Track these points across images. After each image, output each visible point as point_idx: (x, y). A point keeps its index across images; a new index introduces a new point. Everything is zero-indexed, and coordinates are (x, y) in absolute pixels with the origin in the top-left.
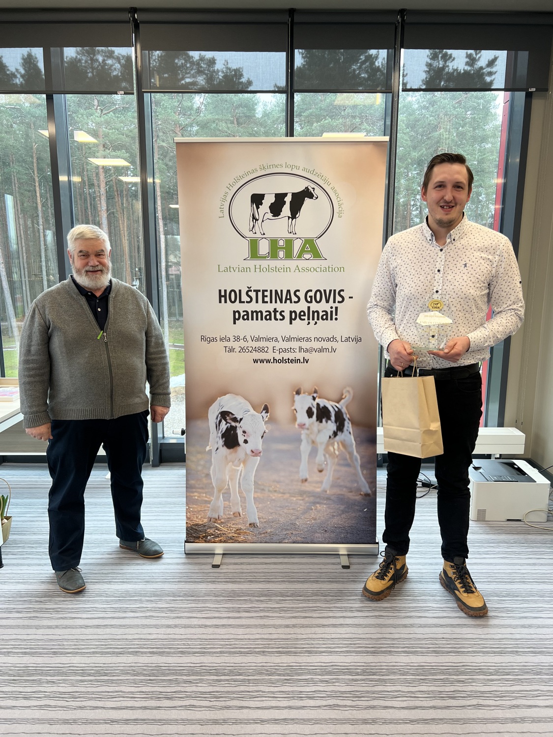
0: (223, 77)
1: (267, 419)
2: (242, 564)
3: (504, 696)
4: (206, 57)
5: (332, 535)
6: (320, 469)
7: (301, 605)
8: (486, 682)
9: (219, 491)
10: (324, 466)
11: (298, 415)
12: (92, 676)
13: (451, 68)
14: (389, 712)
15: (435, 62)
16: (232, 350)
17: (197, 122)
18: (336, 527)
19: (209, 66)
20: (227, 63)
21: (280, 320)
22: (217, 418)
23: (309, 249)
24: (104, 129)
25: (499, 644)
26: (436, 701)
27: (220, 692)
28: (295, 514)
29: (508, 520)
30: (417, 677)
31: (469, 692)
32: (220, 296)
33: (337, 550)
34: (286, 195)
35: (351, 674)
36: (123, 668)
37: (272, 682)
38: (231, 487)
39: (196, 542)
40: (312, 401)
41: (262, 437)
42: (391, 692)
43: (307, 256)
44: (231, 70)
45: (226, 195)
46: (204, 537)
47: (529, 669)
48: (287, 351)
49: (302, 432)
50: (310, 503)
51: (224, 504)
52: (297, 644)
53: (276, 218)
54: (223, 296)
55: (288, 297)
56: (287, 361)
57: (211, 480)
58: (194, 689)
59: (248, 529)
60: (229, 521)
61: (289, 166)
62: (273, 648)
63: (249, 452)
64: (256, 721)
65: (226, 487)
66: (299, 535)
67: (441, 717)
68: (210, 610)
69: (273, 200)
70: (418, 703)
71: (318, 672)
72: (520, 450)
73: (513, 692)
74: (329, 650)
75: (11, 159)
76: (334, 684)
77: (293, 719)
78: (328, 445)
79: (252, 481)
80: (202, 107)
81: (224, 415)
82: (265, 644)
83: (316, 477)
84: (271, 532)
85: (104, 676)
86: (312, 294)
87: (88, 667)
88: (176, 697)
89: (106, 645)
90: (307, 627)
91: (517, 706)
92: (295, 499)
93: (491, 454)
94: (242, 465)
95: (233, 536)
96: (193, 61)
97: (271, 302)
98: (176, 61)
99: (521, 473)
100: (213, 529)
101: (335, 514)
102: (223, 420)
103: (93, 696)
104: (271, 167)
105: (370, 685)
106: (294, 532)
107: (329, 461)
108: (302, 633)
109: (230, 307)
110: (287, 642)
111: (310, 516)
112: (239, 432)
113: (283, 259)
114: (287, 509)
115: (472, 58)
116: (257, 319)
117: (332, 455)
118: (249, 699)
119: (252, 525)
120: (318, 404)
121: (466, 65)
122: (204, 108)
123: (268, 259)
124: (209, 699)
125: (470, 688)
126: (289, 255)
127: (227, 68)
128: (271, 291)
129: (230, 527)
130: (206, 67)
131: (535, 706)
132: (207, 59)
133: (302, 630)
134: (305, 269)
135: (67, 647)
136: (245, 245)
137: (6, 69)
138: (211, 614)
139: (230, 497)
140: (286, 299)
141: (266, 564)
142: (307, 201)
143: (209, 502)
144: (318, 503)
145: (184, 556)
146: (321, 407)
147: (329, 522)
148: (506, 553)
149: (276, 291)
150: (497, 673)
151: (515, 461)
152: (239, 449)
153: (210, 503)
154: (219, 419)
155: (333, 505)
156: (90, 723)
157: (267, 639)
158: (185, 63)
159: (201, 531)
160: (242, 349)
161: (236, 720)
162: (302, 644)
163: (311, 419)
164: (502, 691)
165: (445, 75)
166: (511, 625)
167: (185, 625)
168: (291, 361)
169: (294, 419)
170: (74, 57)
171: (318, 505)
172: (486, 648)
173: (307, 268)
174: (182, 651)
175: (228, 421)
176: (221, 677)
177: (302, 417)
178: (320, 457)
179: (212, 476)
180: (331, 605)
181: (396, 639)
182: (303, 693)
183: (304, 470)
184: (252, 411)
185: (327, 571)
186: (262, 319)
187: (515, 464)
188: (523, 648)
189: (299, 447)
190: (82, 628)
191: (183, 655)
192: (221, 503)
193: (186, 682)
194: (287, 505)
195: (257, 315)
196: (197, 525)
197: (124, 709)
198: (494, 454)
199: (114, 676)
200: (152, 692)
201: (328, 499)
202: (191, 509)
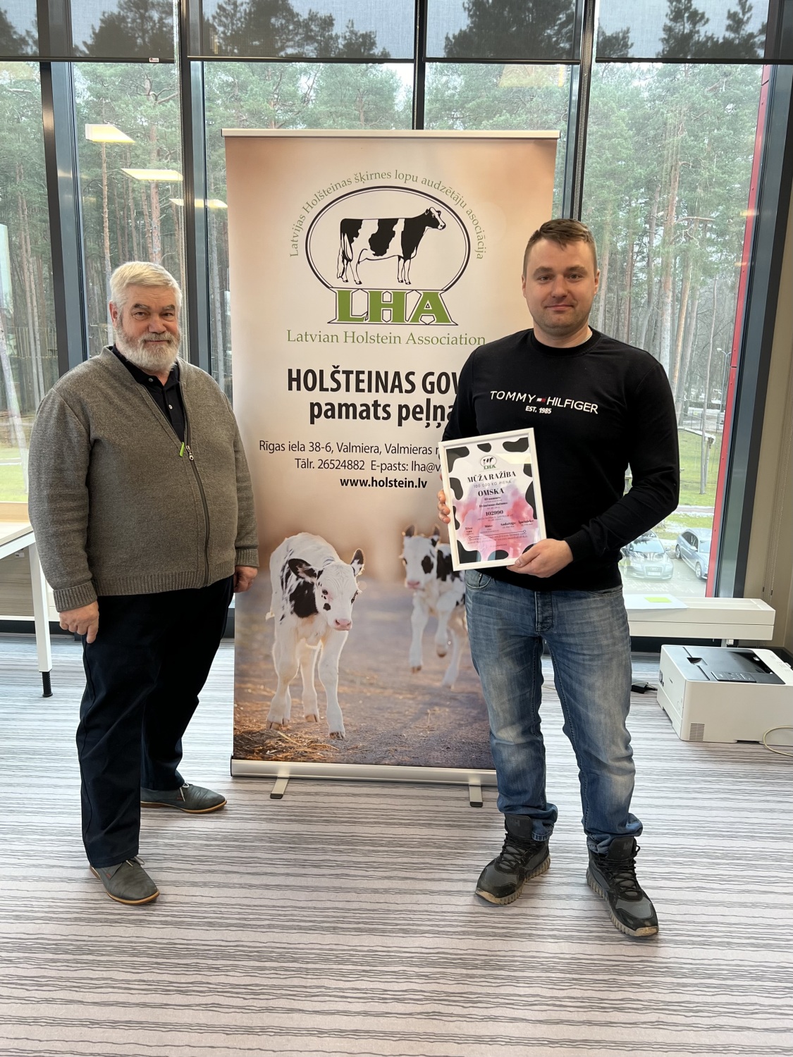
0: (344, 46)
1: (360, 573)
2: (317, 794)
3: (701, 1011)
4: (319, 16)
5: (458, 755)
6: (441, 653)
7: (400, 860)
8: (674, 988)
9: (285, 681)
10: (447, 647)
11: (409, 568)
12: (70, 954)
13: (702, 33)
14: (518, 1027)
15: (678, 25)
16: (307, 464)
17: (303, 117)
18: (464, 743)
19: (323, 29)
20: (353, 24)
21: (384, 418)
22: (283, 570)
23: (431, 308)
24: (160, 127)
25: (701, 931)
26: (592, 1012)
27: (261, 985)
28: (400, 720)
29: (739, 742)
30: (568, 976)
31: (646, 1001)
32: (291, 380)
33: (466, 777)
34: (395, 221)
35: (465, 966)
36: (117, 944)
37: (342, 974)
38: (303, 676)
39: (249, 759)
40: (431, 547)
41: (353, 600)
42: (524, 996)
43: (427, 319)
44: (359, 34)
45: (302, 220)
46: (260, 751)
47: (746, 971)
48: (393, 468)
49: (415, 594)
50: (425, 704)
51: (292, 702)
52: (387, 919)
53: (380, 257)
54: (294, 380)
55: (397, 383)
56: (393, 483)
57: (273, 664)
58: (222, 979)
59: (328, 742)
60: (299, 728)
61: (401, 176)
62: (350, 923)
63: (331, 623)
64: (311, 1032)
65: (296, 675)
66: (407, 753)
67: (598, 1038)
68: (260, 861)
69: (375, 229)
70: (564, 1015)
71: (415, 962)
72: (767, 635)
73: (716, 1005)
74: (437, 929)
75: (17, 171)
76: (438, 981)
77: (368, 1032)
78: (454, 615)
79: (336, 668)
80: (311, 94)
81: (295, 565)
82: (338, 917)
83: (434, 664)
84: (363, 747)
85: (88, 954)
86: (434, 379)
87: (65, 940)
88: (194, 991)
89: (95, 908)
90: (405, 893)
91: (720, 1027)
92: (401, 697)
93: (721, 640)
94: (320, 643)
95: (306, 752)
96: (299, 21)
97: (370, 390)
98: (273, 20)
99: (764, 670)
100: (275, 740)
101: (462, 722)
102: (292, 574)
103: (68, 984)
104: (373, 176)
105: (493, 985)
106: (399, 749)
107: (455, 640)
108: (396, 902)
109: (305, 398)
110: (372, 915)
111: (425, 724)
112: (318, 592)
113: (389, 322)
114: (389, 713)
115: (737, 19)
116: (347, 417)
117: (459, 631)
118: (304, 999)
119: (335, 735)
120: (440, 552)
121: (727, 30)
122: (314, 95)
123: (367, 322)
124: (243, 996)
125: (648, 996)
126: (398, 318)
127: (352, 32)
128: (370, 373)
129: (300, 737)
130: (319, 31)
131: (749, 1028)
132: (321, 19)
133: (399, 898)
134: (423, 339)
135: (37, 909)
136: (330, 299)
137: (12, 31)
138: (262, 869)
139: (302, 691)
140: (394, 386)
141: (354, 795)
142: (429, 232)
143: (269, 698)
144: (437, 704)
145: (230, 779)
146: (444, 557)
147: (454, 735)
148: (730, 792)
149: (378, 373)
150: (693, 974)
151: (756, 651)
152: (316, 618)
153: (270, 700)
154: (286, 571)
155: (459, 709)
156: (59, 1024)
157: (342, 909)
158: (285, 23)
159: (256, 742)
160: (324, 464)
161: (281, 1028)
162: (395, 919)
163: (428, 574)
164: (698, 1003)
165: (692, 46)
166: (724, 902)
167: (219, 883)
168: (399, 484)
169: (403, 574)
170: (117, 13)
171: (437, 708)
172: (681, 935)
173: (427, 338)
174: (210, 922)
175: (300, 574)
176: (266, 963)
177: (415, 571)
178: (441, 634)
179: (274, 659)
180: (447, 862)
181: (542, 916)
182: (388, 993)
183: (416, 653)
184: (338, 560)
185: (446, 809)
186: (355, 417)
187: (755, 656)
188: (740, 938)
189: (409, 618)
190: (62, 881)
191: (211, 928)
192: (288, 699)
193: (210, 968)
194: (389, 705)
195: (347, 410)
196: (250, 733)
197: (112, 1005)
198: (726, 640)
199: (103, 955)
200: (158, 981)
201: (453, 698)
202: (242, 708)
